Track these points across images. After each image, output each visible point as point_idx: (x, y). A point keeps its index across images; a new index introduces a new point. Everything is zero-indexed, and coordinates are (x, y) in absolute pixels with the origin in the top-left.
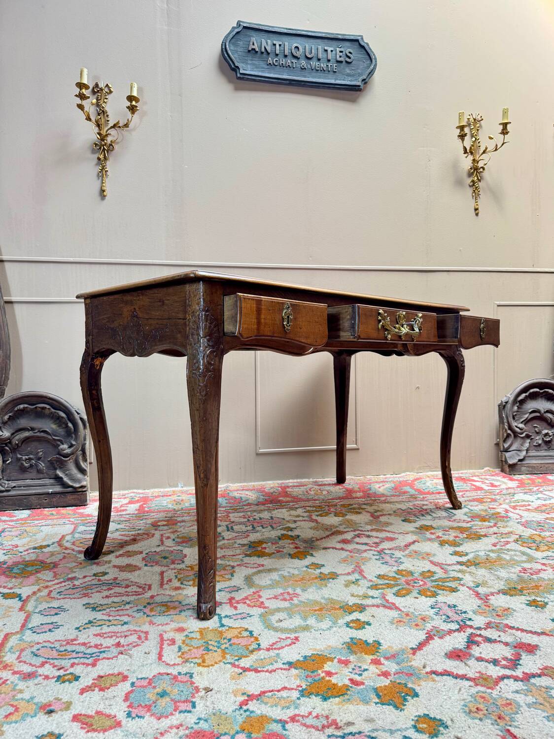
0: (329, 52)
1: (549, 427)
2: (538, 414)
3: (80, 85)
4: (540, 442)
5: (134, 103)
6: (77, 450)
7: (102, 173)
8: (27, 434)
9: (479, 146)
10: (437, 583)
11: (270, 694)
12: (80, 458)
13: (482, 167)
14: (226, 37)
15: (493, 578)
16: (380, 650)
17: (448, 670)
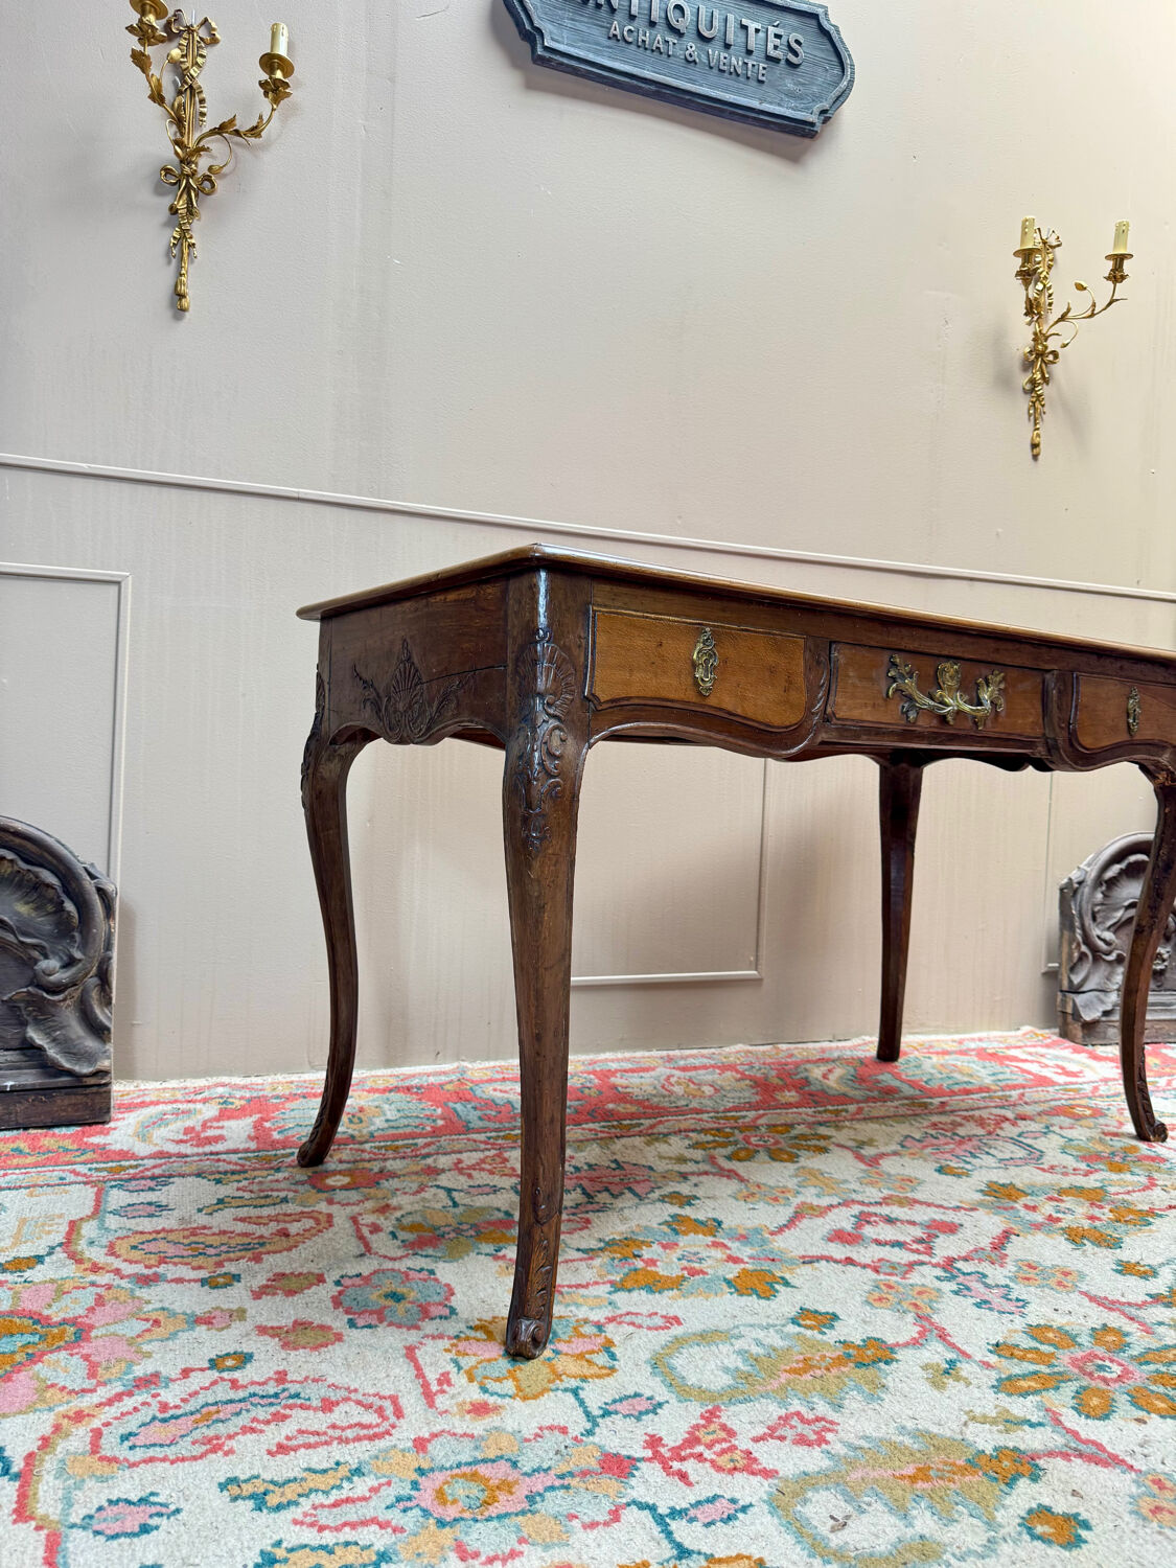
0: (751, 31)
6: (86, 975)
7: (181, 248)
9: (1050, 305)
10: (1153, 1367)
12: (94, 994)
13: (1052, 352)
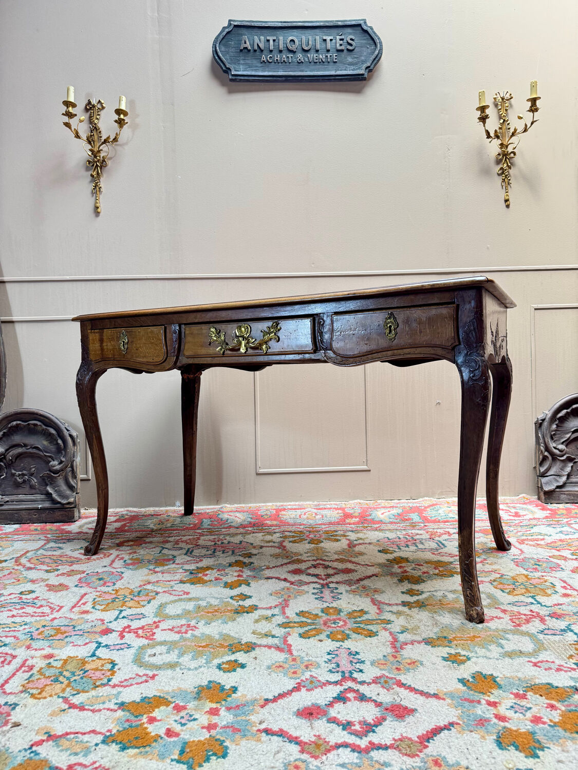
0: (328, 41)
3: (67, 104)
5: (122, 116)
6: (66, 467)
7: (96, 190)
8: (20, 450)
9: (509, 129)
10: (358, 625)
11: (72, 736)
12: (70, 474)
13: (512, 152)
14: (217, 38)
15: (429, 623)
16: (229, 699)
17: (285, 730)
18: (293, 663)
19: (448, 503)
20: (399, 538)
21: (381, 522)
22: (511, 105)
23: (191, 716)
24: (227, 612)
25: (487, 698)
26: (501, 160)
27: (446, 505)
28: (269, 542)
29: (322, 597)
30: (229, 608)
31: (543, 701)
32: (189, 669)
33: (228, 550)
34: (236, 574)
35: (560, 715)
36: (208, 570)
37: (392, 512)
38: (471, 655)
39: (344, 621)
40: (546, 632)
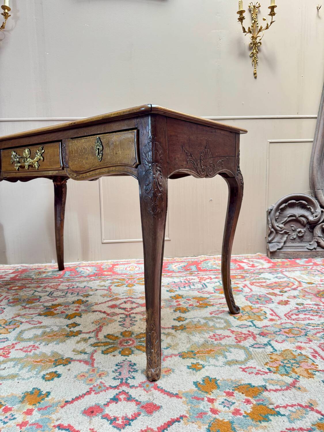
1: (302, 227)
2: (294, 218)
4: (295, 237)
5: (6, 11)
9: (258, 27)
10: (140, 344)
13: (259, 43)
15: (185, 341)
16: (43, 402)
17: (72, 425)
18: (92, 373)
19: (215, 258)
20: (181, 282)
21: (173, 272)
22: (259, 12)
23: (13, 416)
24: (61, 336)
25: (209, 396)
26: (252, 47)
27: (213, 260)
28: (102, 286)
29: (124, 324)
30: (63, 333)
31: (244, 397)
32: (23, 379)
33: (75, 292)
34: (75, 309)
35: (252, 408)
36: (58, 306)
37: (181, 265)
38: (205, 364)
39: (133, 341)
40: (255, 346)
